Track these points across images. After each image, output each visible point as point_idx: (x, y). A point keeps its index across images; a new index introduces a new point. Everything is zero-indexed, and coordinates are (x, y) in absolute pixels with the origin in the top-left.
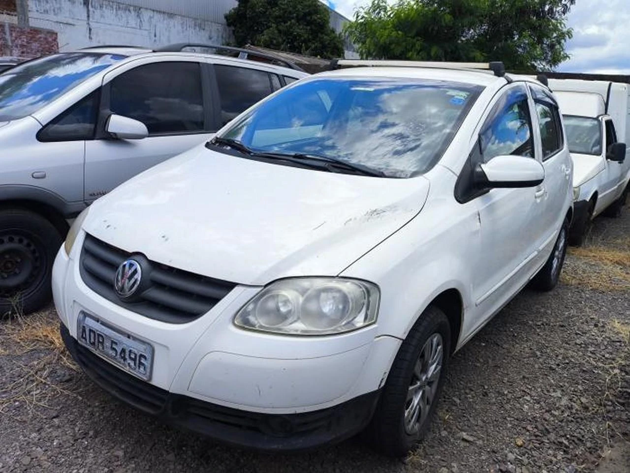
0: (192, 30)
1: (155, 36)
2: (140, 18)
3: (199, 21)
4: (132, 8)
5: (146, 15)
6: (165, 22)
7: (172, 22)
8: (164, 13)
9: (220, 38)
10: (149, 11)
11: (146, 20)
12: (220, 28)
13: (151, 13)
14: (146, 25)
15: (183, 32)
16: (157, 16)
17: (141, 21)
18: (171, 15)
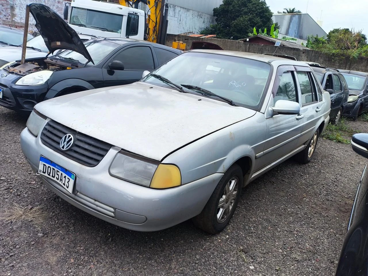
0: (196, 18)
1: (180, 21)
2: (175, 11)
3: (200, 13)
4: (172, 6)
5: (178, 9)
6: (185, 13)
7: (188, 13)
8: (185, 8)
9: (208, 23)
10: (179, 7)
11: (177, 12)
12: (209, 17)
13: (179, 9)
14: (177, 15)
15: (192, 19)
16: (182, 10)
17: (175, 13)
18: (188, 10)
